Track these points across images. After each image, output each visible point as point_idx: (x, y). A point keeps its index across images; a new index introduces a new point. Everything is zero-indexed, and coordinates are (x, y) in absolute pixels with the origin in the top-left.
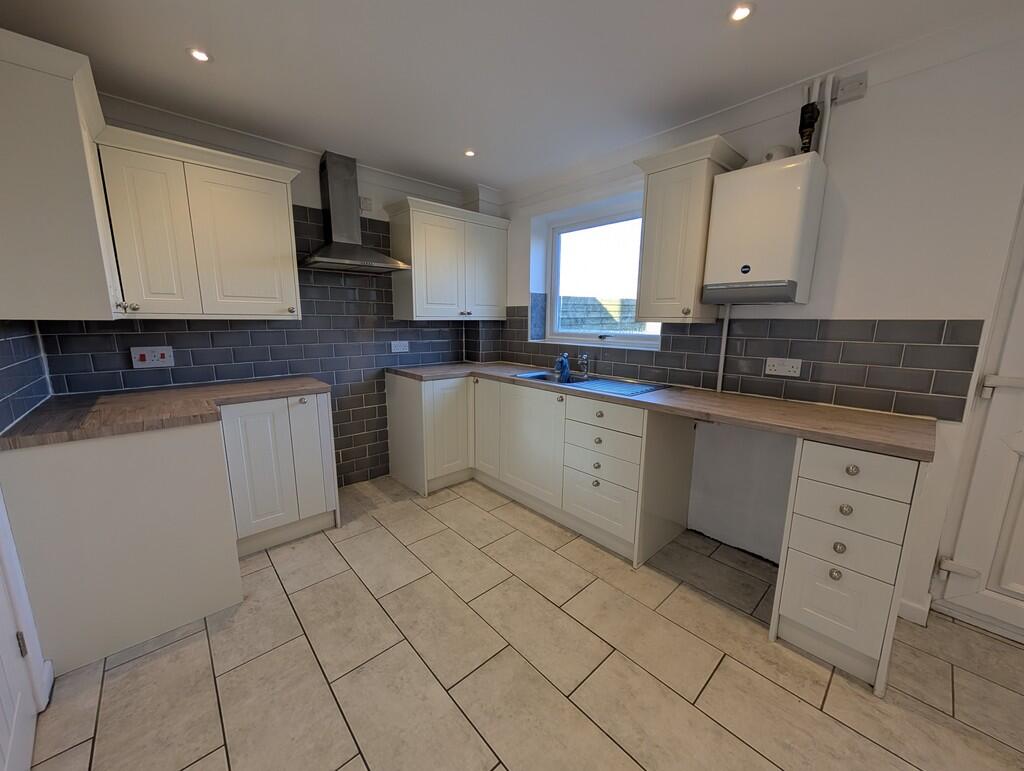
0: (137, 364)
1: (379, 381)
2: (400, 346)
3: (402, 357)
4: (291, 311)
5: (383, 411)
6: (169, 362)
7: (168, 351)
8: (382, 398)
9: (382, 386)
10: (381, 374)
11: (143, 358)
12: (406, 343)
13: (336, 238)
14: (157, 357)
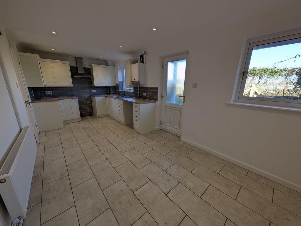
0: (46, 94)
1: (90, 98)
2: (94, 91)
3: (95, 94)
4: (71, 85)
5: (91, 103)
6: (51, 93)
7: (51, 92)
8: (91, 101)
9: (91, 99)
10: (91, 96)
11: (47, 93)
12: (95, 91)
13: (79, 72)
14: (50, 93)
